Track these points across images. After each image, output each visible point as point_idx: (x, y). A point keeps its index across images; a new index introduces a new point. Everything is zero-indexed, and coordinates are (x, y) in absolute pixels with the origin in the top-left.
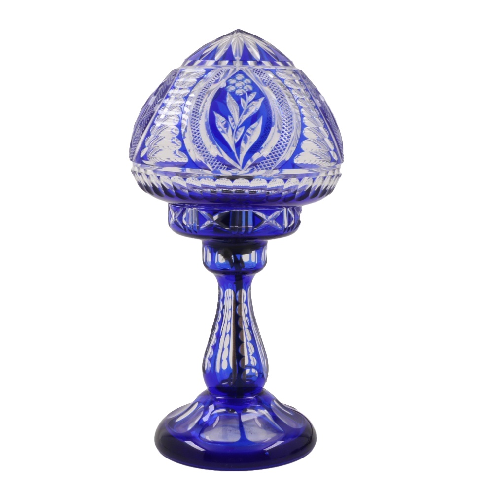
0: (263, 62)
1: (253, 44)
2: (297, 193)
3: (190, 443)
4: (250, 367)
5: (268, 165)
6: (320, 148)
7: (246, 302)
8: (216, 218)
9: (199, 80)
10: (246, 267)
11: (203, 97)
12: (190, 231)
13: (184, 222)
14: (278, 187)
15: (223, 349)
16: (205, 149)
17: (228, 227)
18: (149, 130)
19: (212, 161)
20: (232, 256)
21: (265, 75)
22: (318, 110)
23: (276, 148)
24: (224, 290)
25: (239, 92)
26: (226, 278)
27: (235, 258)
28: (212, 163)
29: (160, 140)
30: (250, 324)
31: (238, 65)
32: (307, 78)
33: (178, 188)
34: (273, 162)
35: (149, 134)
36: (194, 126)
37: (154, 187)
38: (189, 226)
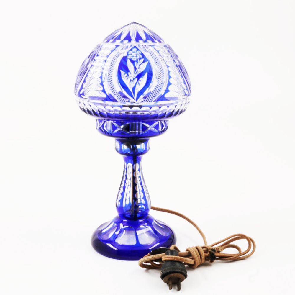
0: (148, 41)
1: (142, 30)
2: (167, 113)
3: (109, 245)
4: (141, 204)
5: (151, 99)
6: (179, 88)
7: (139, 170)
8: (122, 127)
9: (112, 51)
10: (139, 151)
11: (114, 61)
12: (108, 133)
13: (105, 129)
14: (156, 110)
15: (127, 193)
16: (116, 91)
17: (129, 132)
18: (85, 79)
19: (119, 98)
20: (131, 146)
21: (149, 49)
22: (178, 67)
23: (155, 90)
24: (127, 163)
25: (134, 59)
26: (128, 158)
27: (133, 147)
28: (120, 99)
29: (91, 84)
30: (141, 181)
31: (133, 42)
32: (171, 49)
33: (101, 111)
34: (153, 98)
35: (84, 81)
36: (109, 78)
37: (88, 110)
38: (107, 131)
